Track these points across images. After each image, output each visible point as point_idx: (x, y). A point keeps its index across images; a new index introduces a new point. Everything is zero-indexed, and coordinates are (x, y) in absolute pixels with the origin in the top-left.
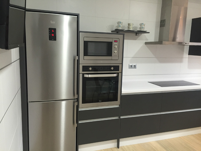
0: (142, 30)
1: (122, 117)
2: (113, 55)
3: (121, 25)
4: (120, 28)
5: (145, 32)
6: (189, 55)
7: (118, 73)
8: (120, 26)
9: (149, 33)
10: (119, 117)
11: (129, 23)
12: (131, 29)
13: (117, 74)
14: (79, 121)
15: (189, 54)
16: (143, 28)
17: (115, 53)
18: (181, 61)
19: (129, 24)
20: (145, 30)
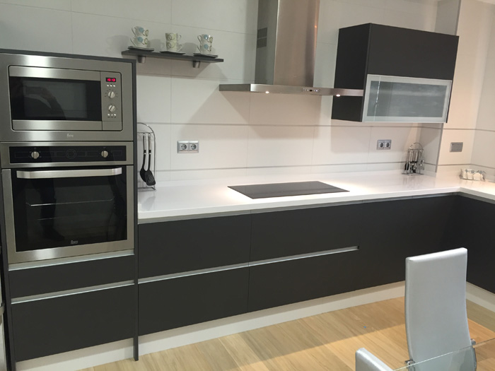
0: (207, 53)
1: (141, 281)
2: (103, 118)
3: (144, 37)
4: (142, 46)
5: (213, 59)
6: (332, 118)
7: (124, 167)
8: (139, 39)
9: (222, 60)
10: (136, 282)
11: (168, 32)
12: (174, 50)
13: (120, 169)
14: (13, 300)
15: (334, 117)
16: (206, 46)
17: (110, 112)
18: (314, 135)
19: (168, 36)
20: (213, 54)
